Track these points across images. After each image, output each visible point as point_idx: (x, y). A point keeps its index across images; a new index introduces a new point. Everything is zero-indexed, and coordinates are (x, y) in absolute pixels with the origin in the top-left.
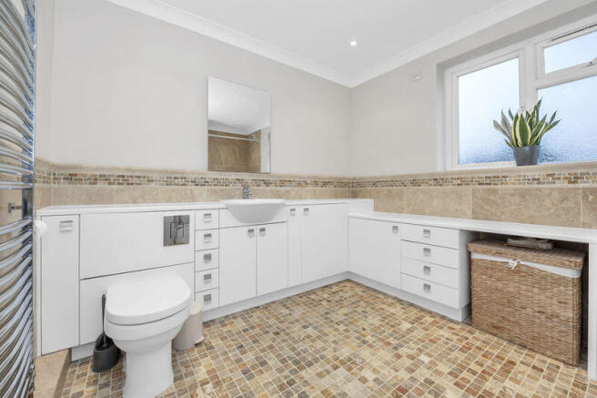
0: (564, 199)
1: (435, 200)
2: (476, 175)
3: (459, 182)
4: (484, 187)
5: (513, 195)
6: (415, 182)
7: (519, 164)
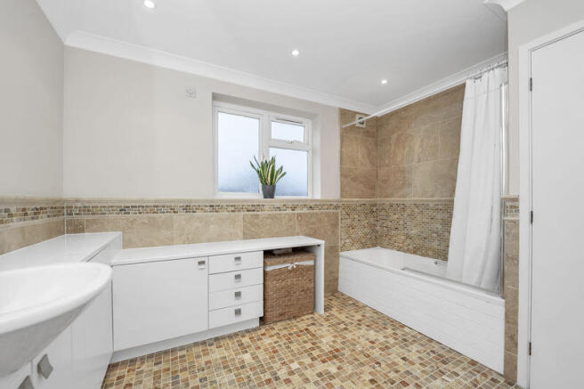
0: (290, 220)
1: (212, 226)
2: (245, 204)
3: (233, 209)
4: (251, 213)
5: (267, 218)
6: (188, 208)
7: (265, 197)
